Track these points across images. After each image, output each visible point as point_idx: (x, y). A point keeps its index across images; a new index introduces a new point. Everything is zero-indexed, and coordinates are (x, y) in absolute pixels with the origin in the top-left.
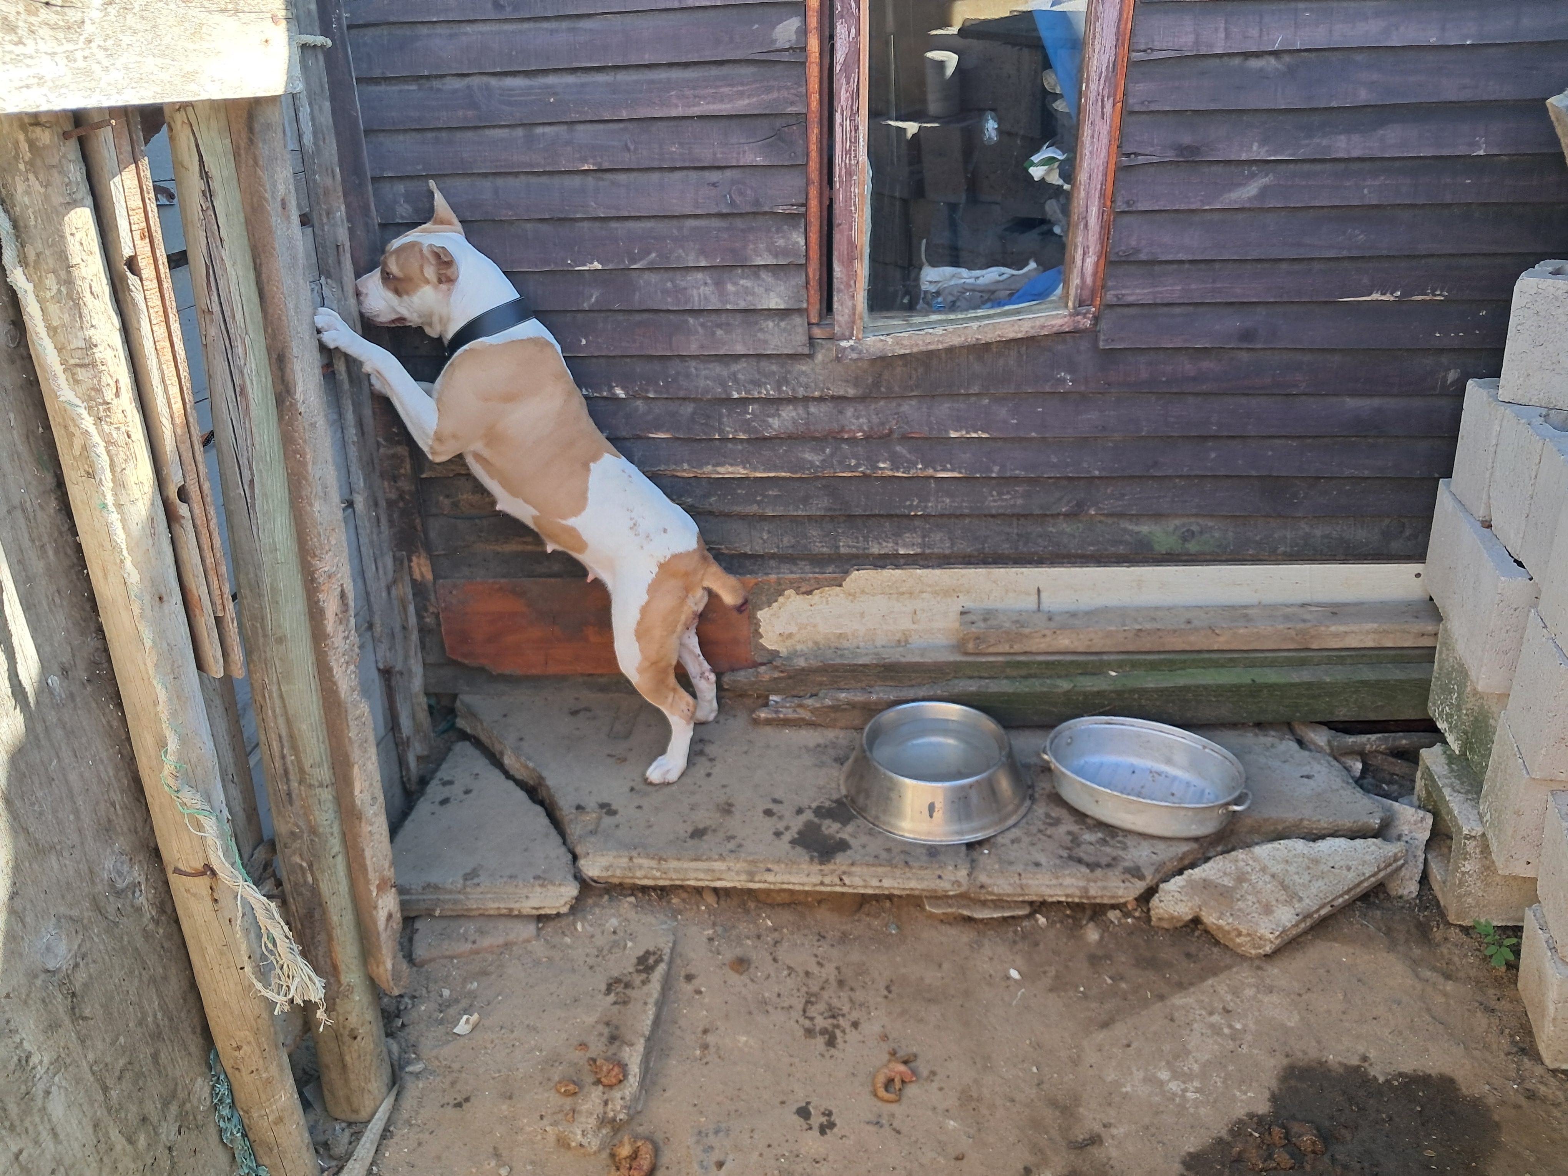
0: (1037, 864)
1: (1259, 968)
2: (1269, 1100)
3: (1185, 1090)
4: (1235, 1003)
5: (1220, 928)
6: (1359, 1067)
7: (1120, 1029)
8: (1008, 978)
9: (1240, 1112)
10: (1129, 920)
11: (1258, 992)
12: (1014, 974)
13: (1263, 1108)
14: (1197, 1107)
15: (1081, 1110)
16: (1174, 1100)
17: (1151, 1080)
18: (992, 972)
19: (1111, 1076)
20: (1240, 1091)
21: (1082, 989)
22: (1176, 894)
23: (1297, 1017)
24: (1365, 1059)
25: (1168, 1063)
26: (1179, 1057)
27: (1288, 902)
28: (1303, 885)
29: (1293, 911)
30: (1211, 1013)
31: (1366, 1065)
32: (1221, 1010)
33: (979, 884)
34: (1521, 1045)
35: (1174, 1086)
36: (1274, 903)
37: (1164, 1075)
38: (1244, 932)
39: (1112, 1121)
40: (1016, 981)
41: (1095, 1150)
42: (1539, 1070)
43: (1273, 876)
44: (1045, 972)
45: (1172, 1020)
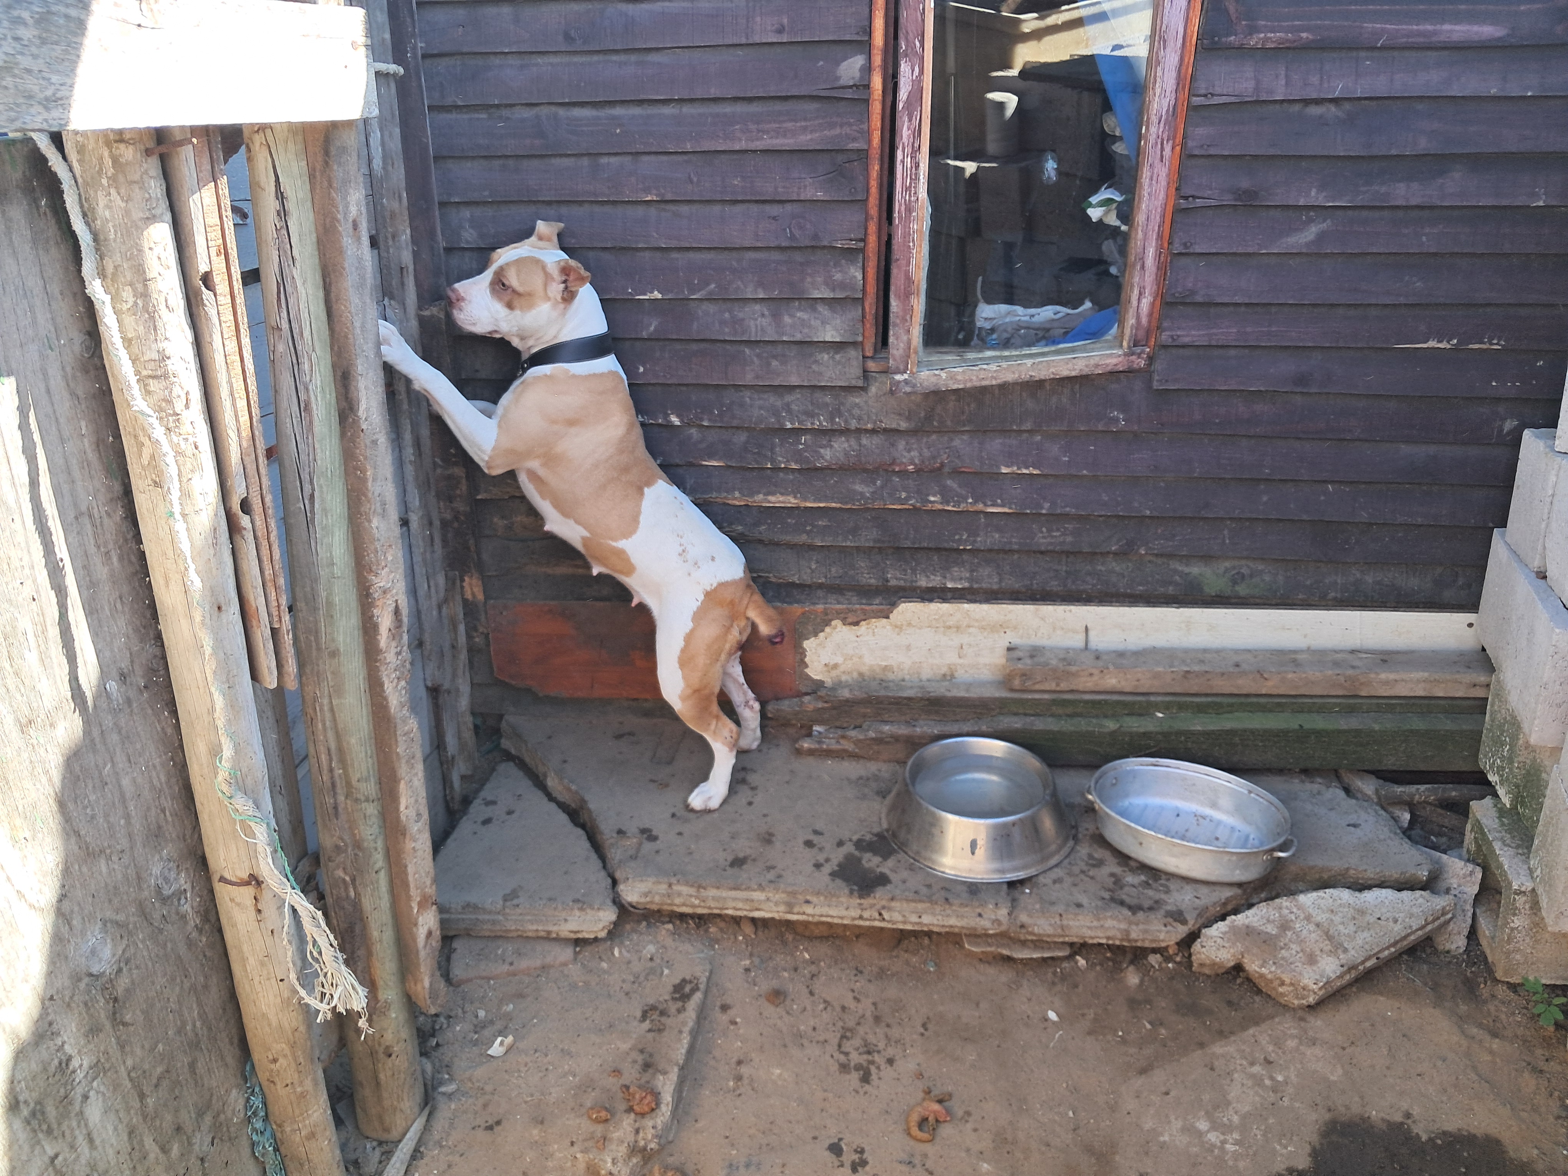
0: (1079, 905)
1: (1302, 1019)
2: (1310, 1155)
3: (1224, 1142)
4: (1277, 1053)
5: (1262, 976)
6: (1402, 1124)
7: (1159, 1076)
8: (1046, 1019)
9: (1280, 1166)
10: (1170, 965)
11: (1301, 1043)
12: (1052, 1015)
13: (1303, 1162)
14: (1236, 1160)
15: (1117, 1158)
16: (1212, 1151)
17: (1190, 1129)
18: (1029, 1013)
19: (1148, 1125)
20: (1281, 1144)
21: (1120, 1033)
22: (1219, 940)
23: (1340, 1071)
24: (1408, 1115)
25: (1207, 1113)
26: (1218, 1107)
27: (1333, 953)
28: (1349, 935)
29: (1338, 962)
30: (1252, 1064)
31: (1409, 1121)
32: (1262, 1061)
33: (1019, 924)
35: (1213, 1137)
36: (1318, 953)
37: (1203, 1125)
38: (1288, 981)
39: (1149, 1170)
40: (1054, 1023)
43: (1318, 925)
44: (1083, 1015)
45: (1212, 1069)
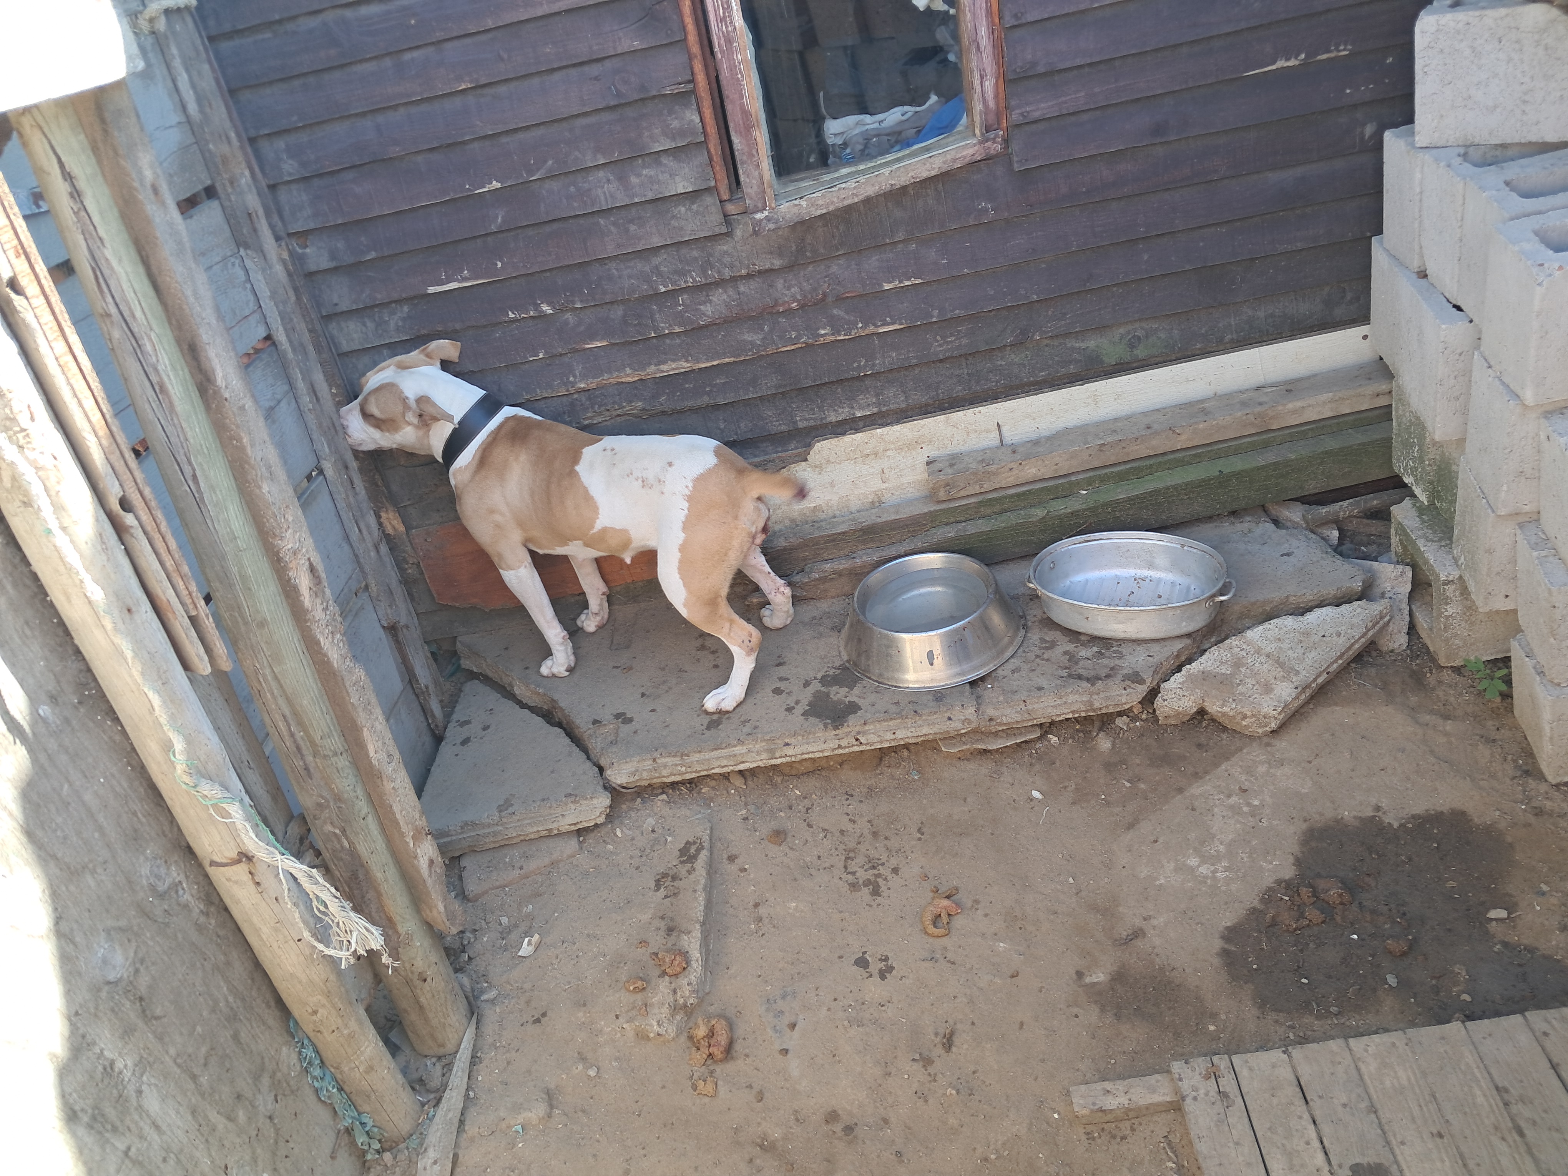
0: (1040, 689)
1: (1268, 745)
2: (1294, 865)
3: (1214, 872)
4: (1250, 781)
5: (1224, 714)
6: (1374, 817)
7: (1145, 828)
8: (1032, 799)
9: (1268, 881)
10: (1138, 724)
11: (1270, 767)
12: (1036, 794)
13: (1289, 872)
14: (1228, 885)
15: (1121, 909)
16: (1205, 882)
17: (1181, 868)
18: (1015, 797)
19: (1144, 872)
20: (1266, 862)
21: (1103, 797)
22: (1178, 691)
23: (1310, 783)
24: (1378, 808)
25: (1195, 850)
26: (1204, 842)
27: (1286, 678)
28: (1298, 658)
29: (1292, 685)
30: (1229, 796)
31: (1380, 814)
32: (1237, 791)
33: (988, 718)
34: (1524, 768)
35: (1204, 870)
37: (1193, 862)
38: (1249, 714)
39: (1151, 913)
40: (1039, 800)
41: (1139, 943)
42: (1543, 788)
43: (1268, 656)
44: (1065, 788)
45: (1193, 809)
